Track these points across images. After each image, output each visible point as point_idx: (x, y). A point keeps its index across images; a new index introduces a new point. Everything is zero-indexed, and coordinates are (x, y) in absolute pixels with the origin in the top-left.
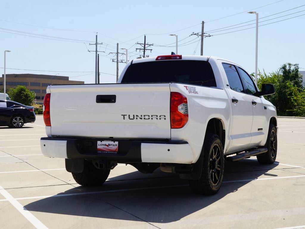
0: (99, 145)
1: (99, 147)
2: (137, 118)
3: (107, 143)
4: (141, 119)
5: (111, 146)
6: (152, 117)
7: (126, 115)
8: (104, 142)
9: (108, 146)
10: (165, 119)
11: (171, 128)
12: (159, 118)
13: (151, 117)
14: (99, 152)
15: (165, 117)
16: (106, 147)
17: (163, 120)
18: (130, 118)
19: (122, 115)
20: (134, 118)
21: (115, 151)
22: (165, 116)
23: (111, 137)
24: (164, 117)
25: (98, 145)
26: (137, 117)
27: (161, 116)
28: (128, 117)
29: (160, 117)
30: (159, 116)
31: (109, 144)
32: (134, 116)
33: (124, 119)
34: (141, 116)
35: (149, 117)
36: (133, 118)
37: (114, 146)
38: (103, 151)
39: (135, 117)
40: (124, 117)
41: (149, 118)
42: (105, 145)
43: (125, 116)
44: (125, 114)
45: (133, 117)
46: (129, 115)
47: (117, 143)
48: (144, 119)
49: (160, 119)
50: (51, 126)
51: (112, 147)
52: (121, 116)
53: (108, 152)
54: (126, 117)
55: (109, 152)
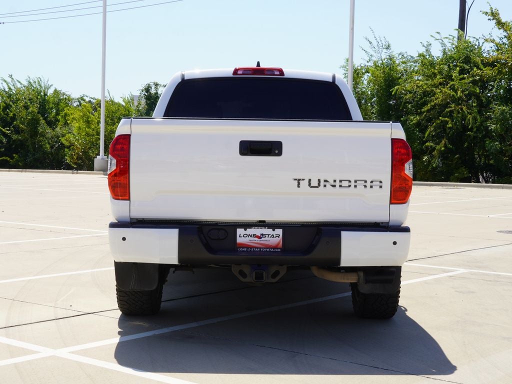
0: (240, 237)
1: (239, 240)
2: (325, 186)
3: (258, 231)
4: (334, 186)
5: (267, 238)
6: (356, 184)
7: (303, 180)
8: (250, 231)
9: (260, 238)
10: (381, 187)
11: (391, 203)
12: (368, 184)
13: (353, 184)
14: (241, 249)
15: (381, 184)
16: (256, 239)
17: (376, 188)
18: (312, 185)
19: (295, 180)
20: (319, 185)
21: (276, 247)
22: (381, 182)
23: (260, 221)
24: (379, 183)
25: (238, 235)
26: (325, 183)
27: (374, 182)
28: (308, 184)
29: (372, 184)
30: (369, 182)
31: (262, 234)
32: (319, 181)
33: (299, 187)
34: (335, 181)
35: (350, 184)
36: (317, 185)
37: (274, 237)
38: (251, 248)
39: (322, 183)
40: (299, 184)
41: (350, 186)
42: (255, 236)
43: (301, 182)
44: (302, 178)
45: (317, 182)
46: (310, 180)
47: (279, 232)
48: (340, 186)
49: (371, 187)
50: (129, 199)
51: (269, 239)
52: (293, 181)
53: (260, 248)
54: (304, 184)
55: (264, 250)
